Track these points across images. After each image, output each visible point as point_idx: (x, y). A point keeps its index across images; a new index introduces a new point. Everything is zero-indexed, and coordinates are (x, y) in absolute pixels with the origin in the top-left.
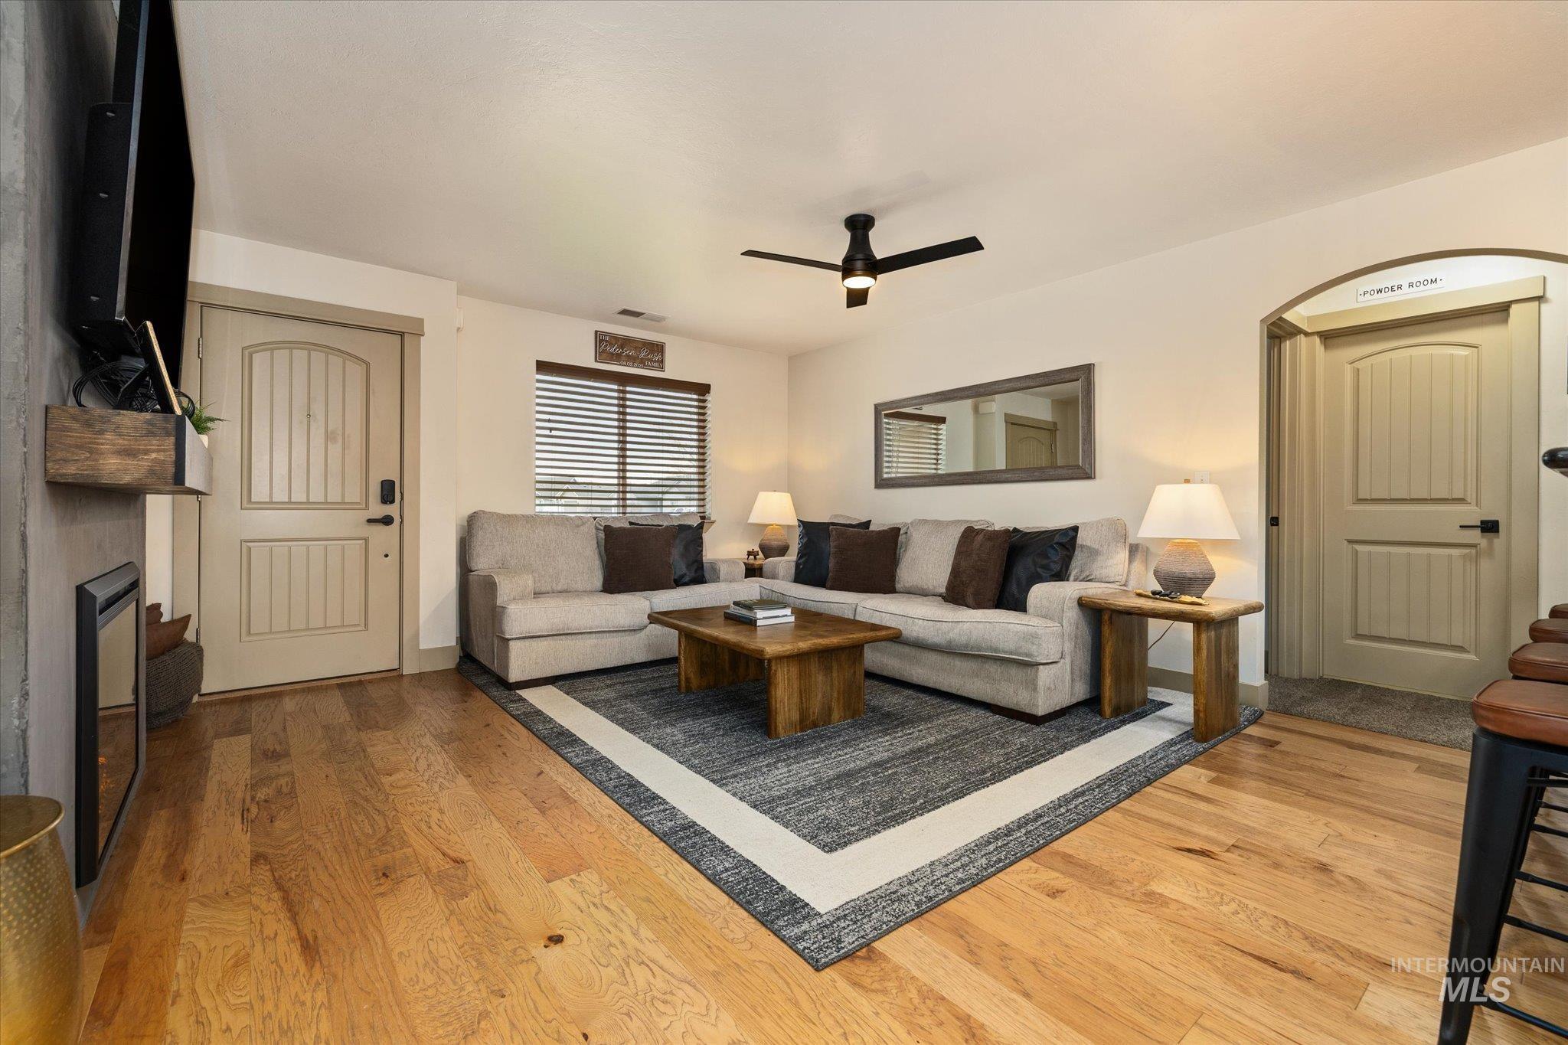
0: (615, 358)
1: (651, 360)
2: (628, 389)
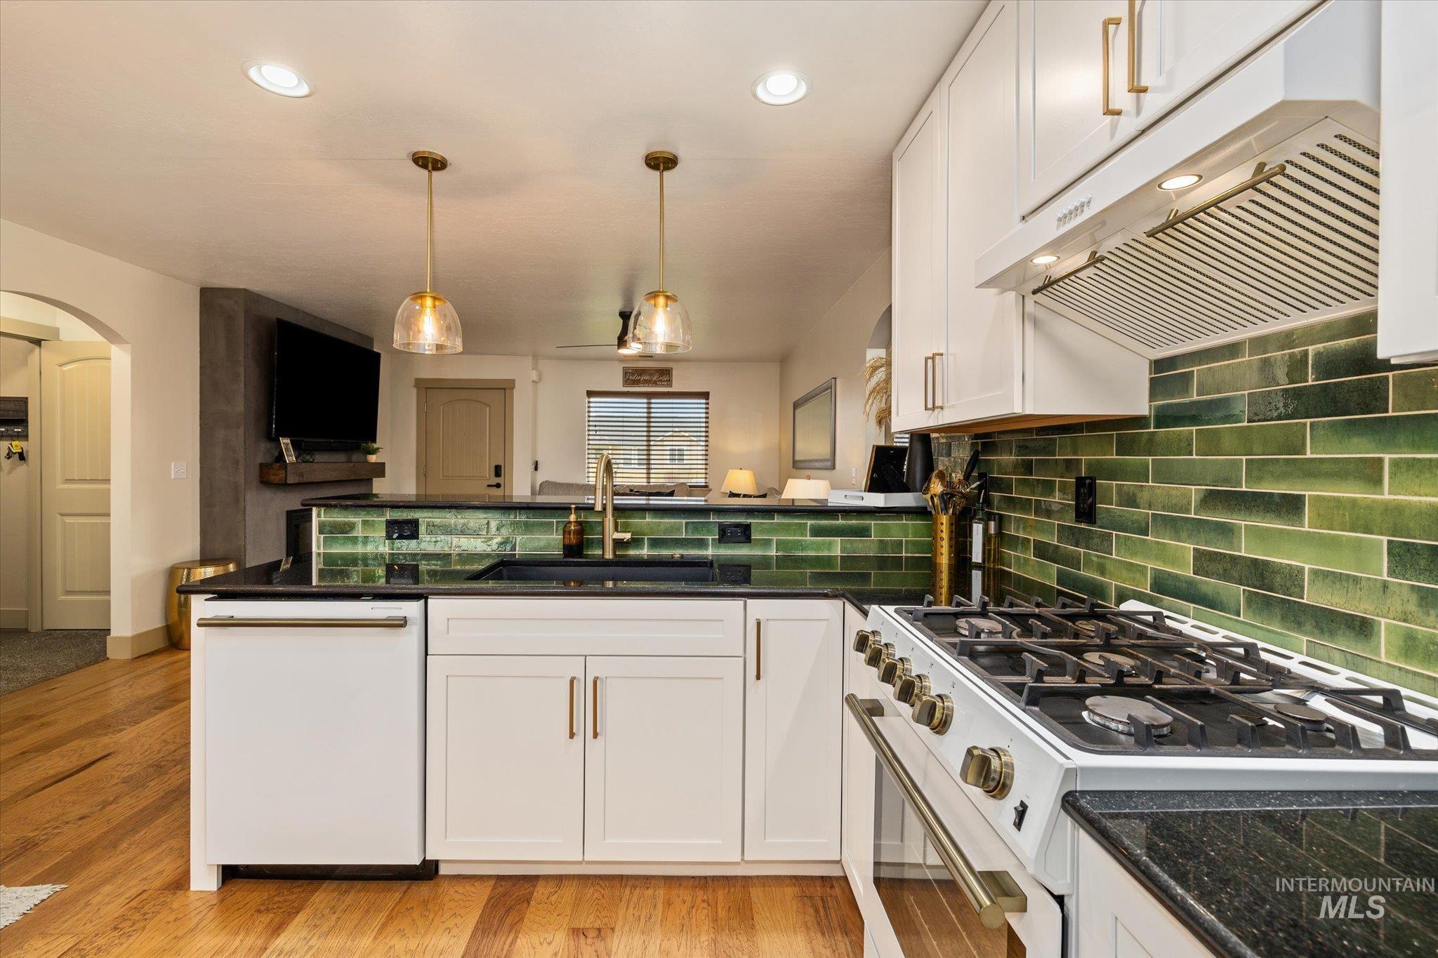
0: (636, 383)
1: (661, 381)
2: (653, 401)
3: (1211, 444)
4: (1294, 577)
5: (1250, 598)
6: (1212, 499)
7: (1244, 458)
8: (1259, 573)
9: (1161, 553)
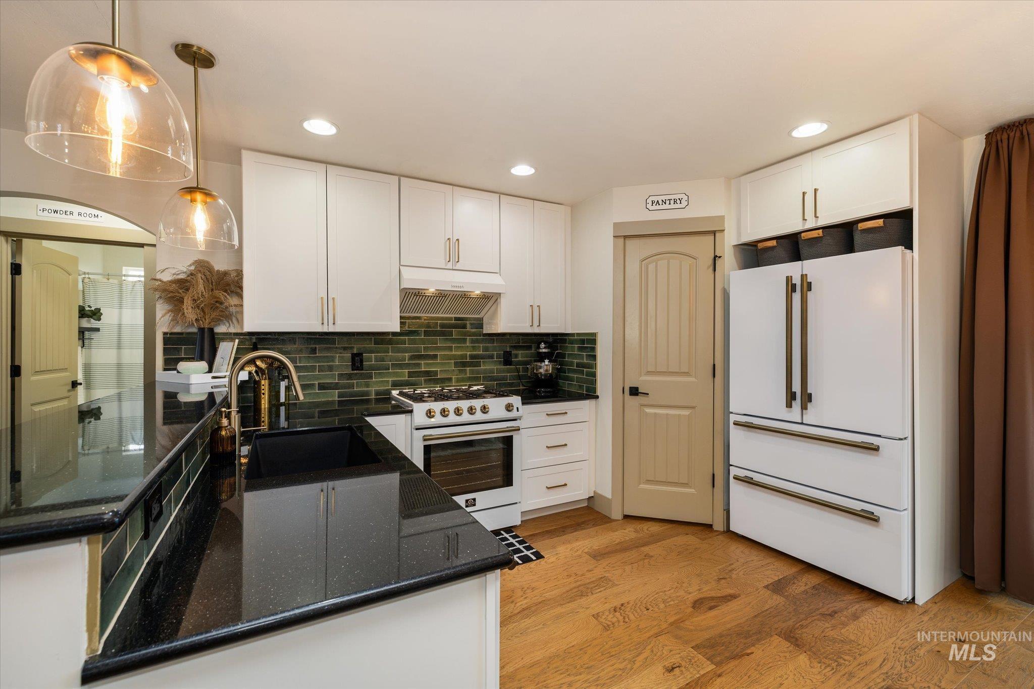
3: (413, 342)
4: (436, 373)
5: (425, 381)
6: (412, 358)
7: (423, 346)
8: (427, 373)
9: (396, 374)
